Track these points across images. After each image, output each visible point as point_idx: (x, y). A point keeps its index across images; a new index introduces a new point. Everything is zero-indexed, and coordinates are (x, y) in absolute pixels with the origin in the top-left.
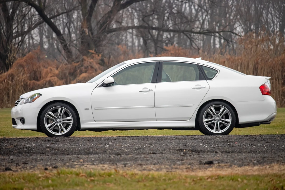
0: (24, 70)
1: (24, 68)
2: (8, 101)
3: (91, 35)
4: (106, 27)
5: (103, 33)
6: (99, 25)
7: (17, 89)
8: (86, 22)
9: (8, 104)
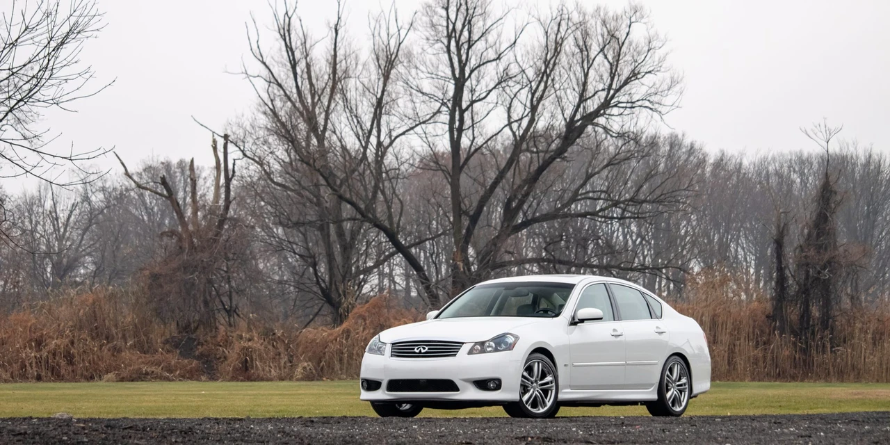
0: (366, 324)
1: (365, 320)
2: (341, 369)
3: (467, 272)
4: (490, 260)
5: (486, 268)
6: (480, 258)
7: (355, 352)
8: (459, 253)
9: (341, 374)
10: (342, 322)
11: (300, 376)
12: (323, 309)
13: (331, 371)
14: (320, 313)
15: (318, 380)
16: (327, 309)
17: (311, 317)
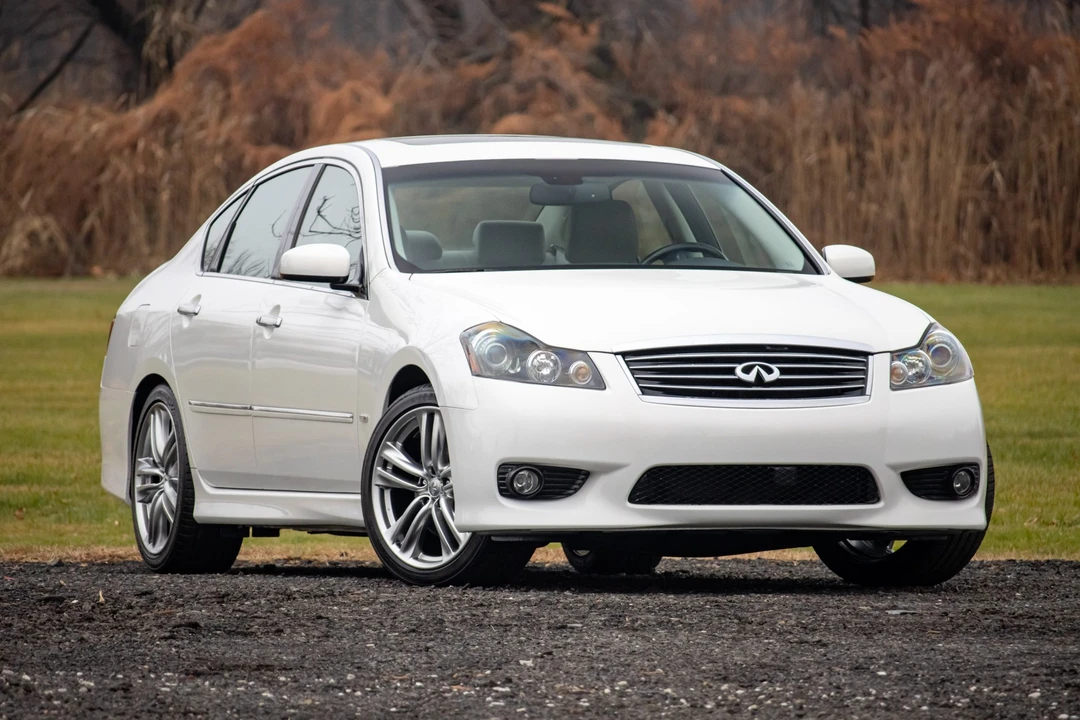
0: (228, 96)
10: (151, 89)
11: (18, 262)
12: (89, 41)
13: (117, 244)
14: (80, 54)
15: (75, 275)
16: (102, 43)
17: (54, 64)
